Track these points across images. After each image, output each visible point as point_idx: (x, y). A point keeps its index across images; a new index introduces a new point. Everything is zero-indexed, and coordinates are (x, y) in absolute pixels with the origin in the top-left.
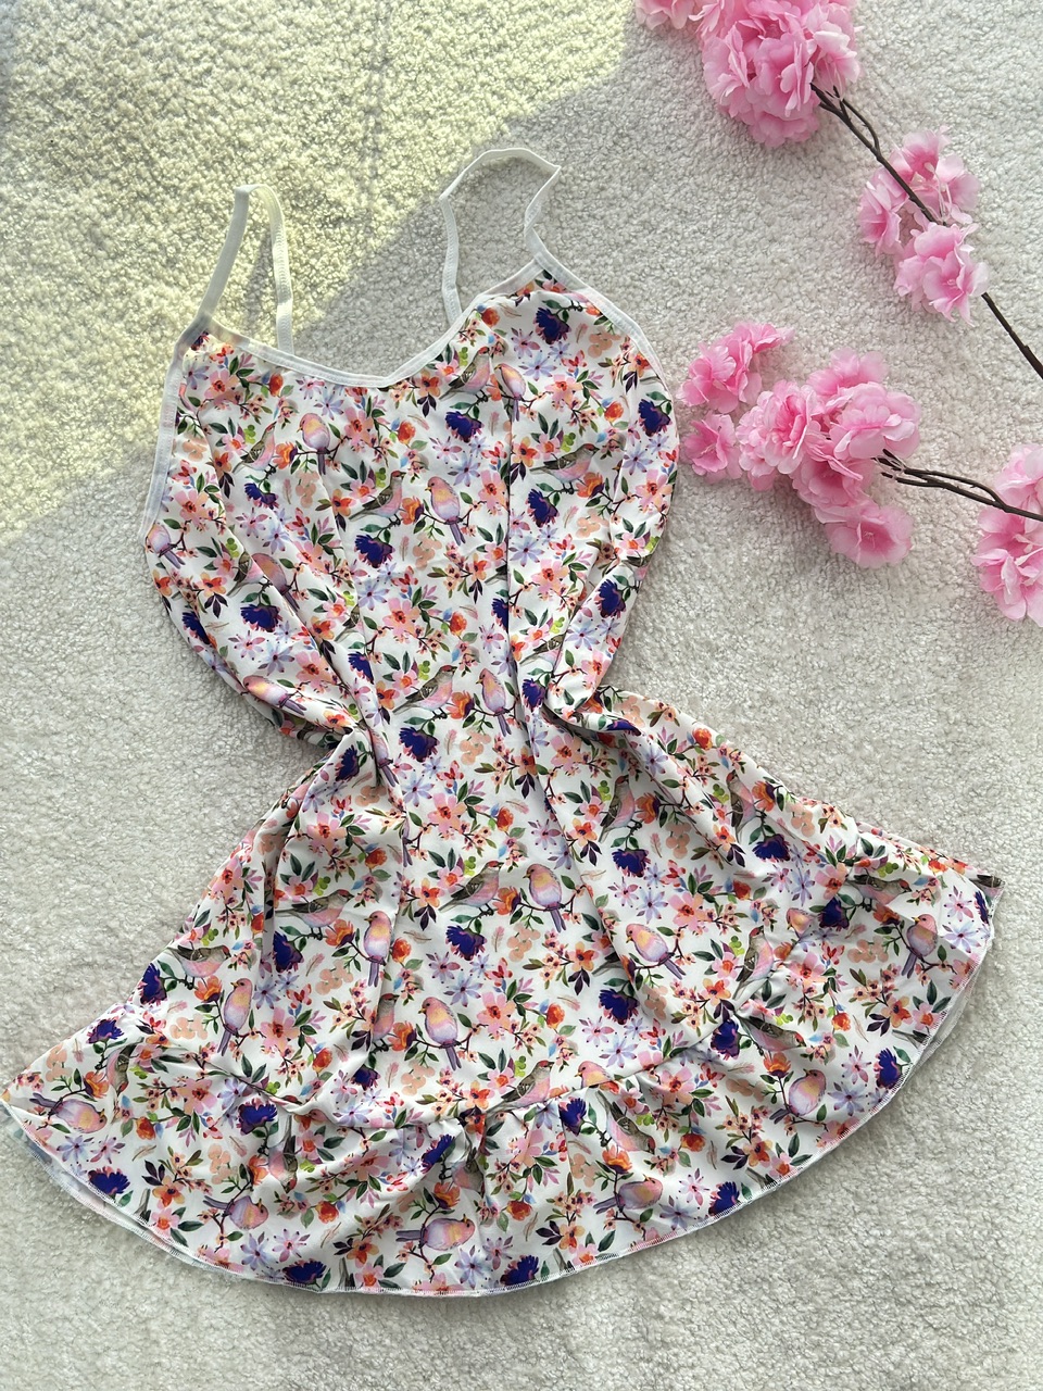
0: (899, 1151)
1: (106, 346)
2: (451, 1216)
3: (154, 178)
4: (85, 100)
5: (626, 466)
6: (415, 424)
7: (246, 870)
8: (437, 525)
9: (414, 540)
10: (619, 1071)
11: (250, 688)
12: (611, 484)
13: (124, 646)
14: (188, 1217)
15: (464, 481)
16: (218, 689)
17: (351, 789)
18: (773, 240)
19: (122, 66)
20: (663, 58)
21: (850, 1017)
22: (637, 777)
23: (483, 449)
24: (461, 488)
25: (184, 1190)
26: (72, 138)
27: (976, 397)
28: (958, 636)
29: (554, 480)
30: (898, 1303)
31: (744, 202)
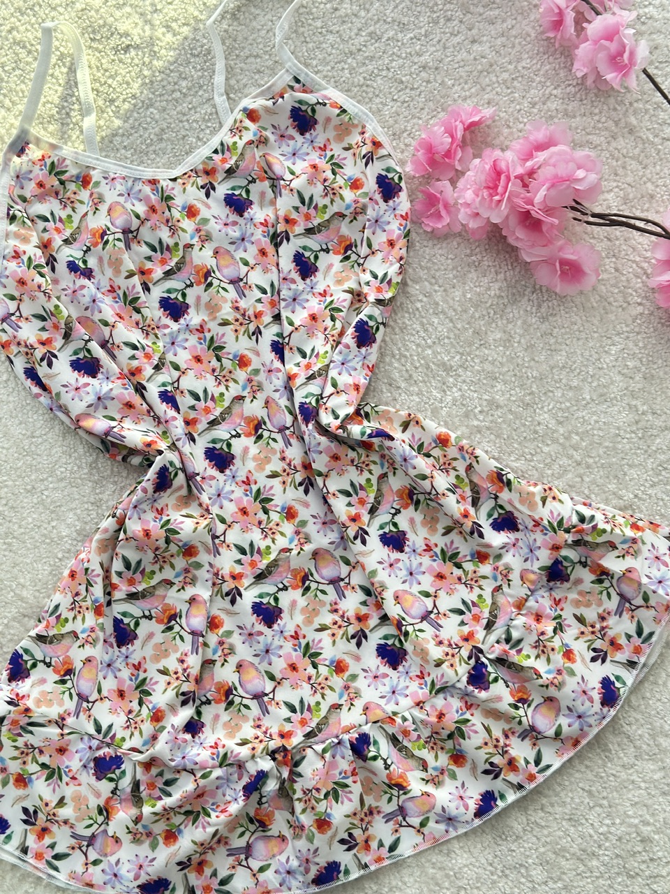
0: (622, 755)
2: (269, 833)
5: (370, 227)
6: (199, 205)
7: (87, 570)
9: (205, 297)
10: (395, 708)
11: (81, 424)
12: (359, 244)
14: (60, 849)
15: (242, 248)
16: (57, 427)
17: (167, 499)
18: (474, 42)
21: (576, 652)
22: (394, 473)
23: (255, 221)
24: (240, 254)
25: (54, 828)
27: (642, 154)
28: (641, 344)
29: (313, 243)
31: (450, 13)
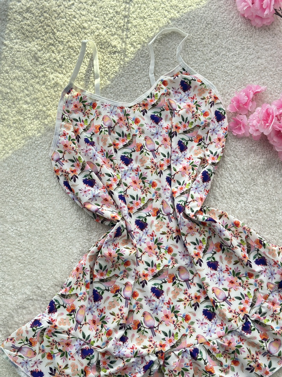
1: (39, 93)
3: (55, 38)
4: (33, 14)
5: (211, 132)
6: (140, 119)
7: (84, 268)
8: (147, 152)
9: (140, 157)
10: (210, 338)
12: (205, 138)
13: (44, 192)
15: (156, 137)
16: (75, 206)
17: (119, 240)
18: (258, 58)
19: (45, 2)
22: (214, 236)
23: (163, 127)
24: (155, 140)
26: (29, 25)
29: (186, 137)
31: (249, 45)
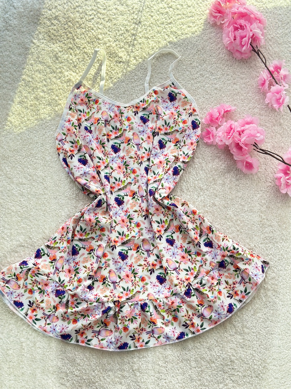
0: (231, 331)
2: (107, 328)
3: (74, 44)
4: (60, 21)
5: (186, 137)
6: (132, 118)
7: (68, 227)
8: (133, 145)
9: (127, 148)
10: (158, 297)
11: (77, 180)
12: (181, 141)
13: (46, 164)
14: (38, 317)
15: (142, 134)
16: (69, 179)
17: (99, 211)
18: (234, 84)
19: (71, 14)
20: (213, 32)
21: (223, 293)
22: (176, 220)
23: (149, 127)
24: (141, 136)
25: (38, 310)
26: (55, 30)
27: (282, 133)
28: (268, 196)
29: (166, 138)
30: (224, 372)
31: (228, 73)
